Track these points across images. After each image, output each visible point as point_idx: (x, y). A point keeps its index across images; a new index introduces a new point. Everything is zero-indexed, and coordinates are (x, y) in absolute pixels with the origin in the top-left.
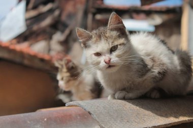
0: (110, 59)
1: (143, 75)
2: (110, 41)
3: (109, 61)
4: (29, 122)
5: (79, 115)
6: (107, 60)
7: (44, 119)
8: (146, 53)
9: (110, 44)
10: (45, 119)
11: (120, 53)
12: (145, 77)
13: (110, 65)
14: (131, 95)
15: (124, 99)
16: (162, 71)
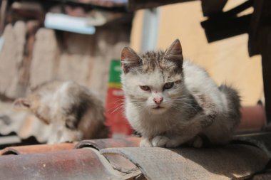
0: (162, 99)
1: (191, 116)
2: (167, 74)
3: (161, 101)
4: (24, 168)
5: (84, 161)
6: (158, 100)
7: (42, 165)
8: (194, 88)
9: (166, 78)
10: (44, 165)
11: (175, 93)
12: (193, 120)
13: (159, 106)
14: (174, 142)
15: (165, 146)
16: (212, 114)
